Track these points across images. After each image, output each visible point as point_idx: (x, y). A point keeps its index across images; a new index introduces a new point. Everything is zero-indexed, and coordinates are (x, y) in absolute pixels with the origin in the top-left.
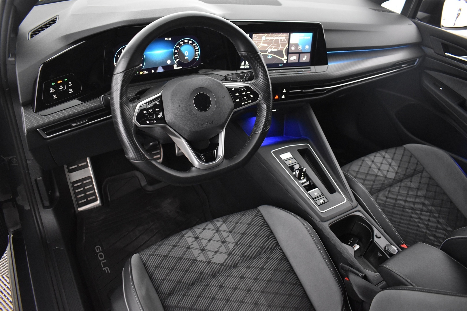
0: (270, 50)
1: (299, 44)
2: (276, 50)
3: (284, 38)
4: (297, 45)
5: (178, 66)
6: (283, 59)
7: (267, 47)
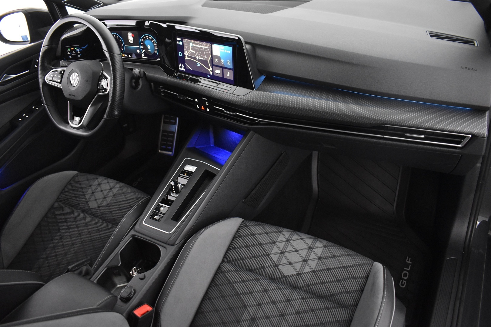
0: (197, 58)
1: (221, 57)
2: (202, 59)
3: (207, 47)
4: (219, 58)
5: (144, 56)
6: (209, 70)
7: (194, 54)
